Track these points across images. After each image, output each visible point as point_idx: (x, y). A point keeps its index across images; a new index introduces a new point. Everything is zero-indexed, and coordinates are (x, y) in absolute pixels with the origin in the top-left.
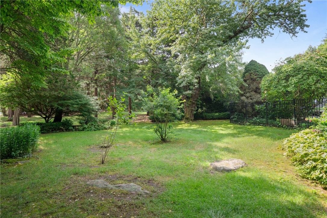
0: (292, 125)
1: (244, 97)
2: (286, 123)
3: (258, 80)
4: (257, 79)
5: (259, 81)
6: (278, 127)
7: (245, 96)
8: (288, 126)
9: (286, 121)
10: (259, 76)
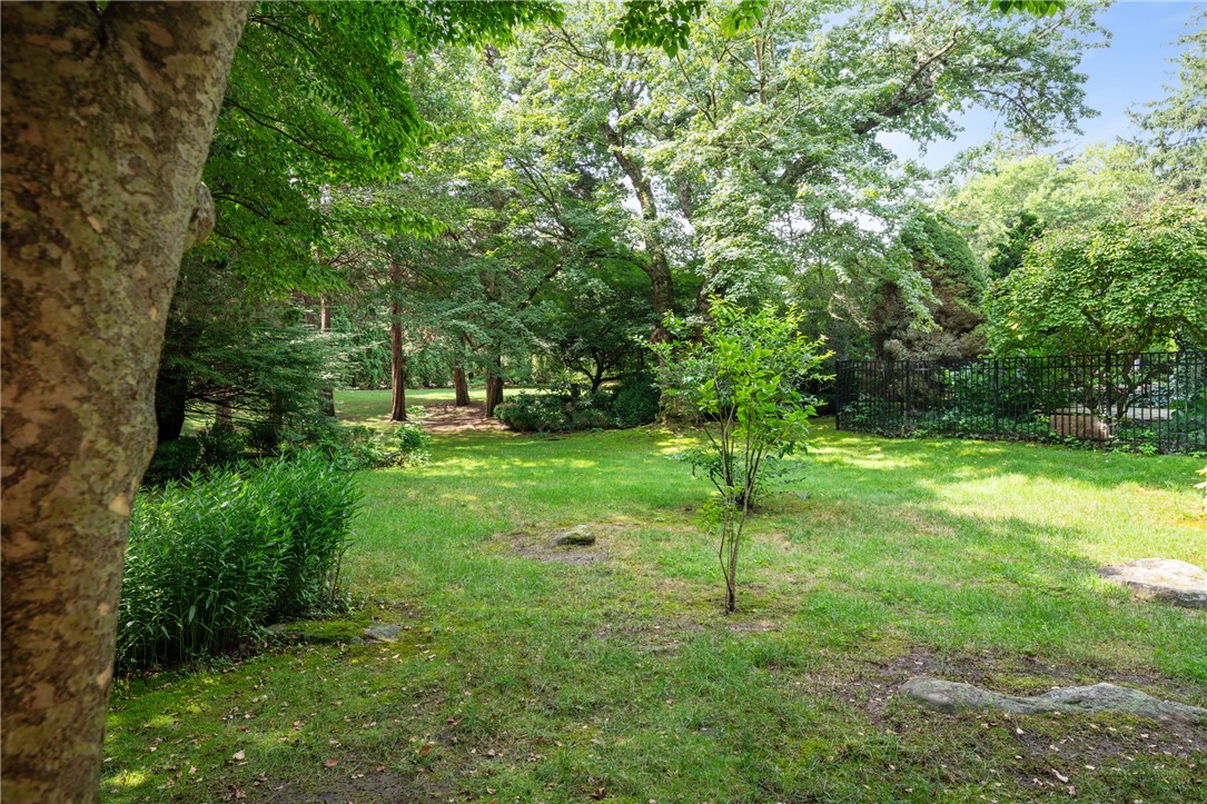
0: (1096, 437)
1: (896, 341)
2: (1075, 429)
3: (947, 285)
4: (942, 282)
5: (950, 287)
6: (1043, 442)
7: (899, 339)
8: (1080, 439)
9: (1074, 423)
10: (951, 272)
